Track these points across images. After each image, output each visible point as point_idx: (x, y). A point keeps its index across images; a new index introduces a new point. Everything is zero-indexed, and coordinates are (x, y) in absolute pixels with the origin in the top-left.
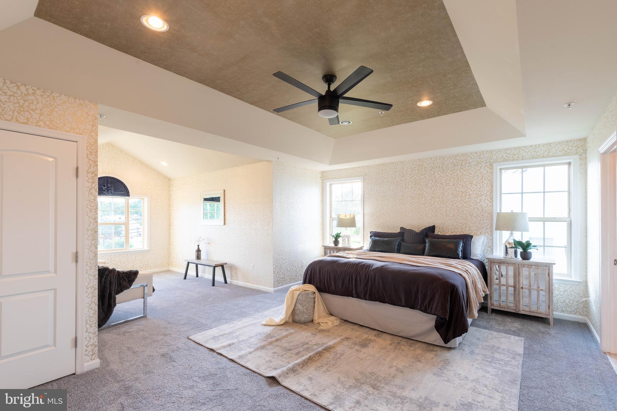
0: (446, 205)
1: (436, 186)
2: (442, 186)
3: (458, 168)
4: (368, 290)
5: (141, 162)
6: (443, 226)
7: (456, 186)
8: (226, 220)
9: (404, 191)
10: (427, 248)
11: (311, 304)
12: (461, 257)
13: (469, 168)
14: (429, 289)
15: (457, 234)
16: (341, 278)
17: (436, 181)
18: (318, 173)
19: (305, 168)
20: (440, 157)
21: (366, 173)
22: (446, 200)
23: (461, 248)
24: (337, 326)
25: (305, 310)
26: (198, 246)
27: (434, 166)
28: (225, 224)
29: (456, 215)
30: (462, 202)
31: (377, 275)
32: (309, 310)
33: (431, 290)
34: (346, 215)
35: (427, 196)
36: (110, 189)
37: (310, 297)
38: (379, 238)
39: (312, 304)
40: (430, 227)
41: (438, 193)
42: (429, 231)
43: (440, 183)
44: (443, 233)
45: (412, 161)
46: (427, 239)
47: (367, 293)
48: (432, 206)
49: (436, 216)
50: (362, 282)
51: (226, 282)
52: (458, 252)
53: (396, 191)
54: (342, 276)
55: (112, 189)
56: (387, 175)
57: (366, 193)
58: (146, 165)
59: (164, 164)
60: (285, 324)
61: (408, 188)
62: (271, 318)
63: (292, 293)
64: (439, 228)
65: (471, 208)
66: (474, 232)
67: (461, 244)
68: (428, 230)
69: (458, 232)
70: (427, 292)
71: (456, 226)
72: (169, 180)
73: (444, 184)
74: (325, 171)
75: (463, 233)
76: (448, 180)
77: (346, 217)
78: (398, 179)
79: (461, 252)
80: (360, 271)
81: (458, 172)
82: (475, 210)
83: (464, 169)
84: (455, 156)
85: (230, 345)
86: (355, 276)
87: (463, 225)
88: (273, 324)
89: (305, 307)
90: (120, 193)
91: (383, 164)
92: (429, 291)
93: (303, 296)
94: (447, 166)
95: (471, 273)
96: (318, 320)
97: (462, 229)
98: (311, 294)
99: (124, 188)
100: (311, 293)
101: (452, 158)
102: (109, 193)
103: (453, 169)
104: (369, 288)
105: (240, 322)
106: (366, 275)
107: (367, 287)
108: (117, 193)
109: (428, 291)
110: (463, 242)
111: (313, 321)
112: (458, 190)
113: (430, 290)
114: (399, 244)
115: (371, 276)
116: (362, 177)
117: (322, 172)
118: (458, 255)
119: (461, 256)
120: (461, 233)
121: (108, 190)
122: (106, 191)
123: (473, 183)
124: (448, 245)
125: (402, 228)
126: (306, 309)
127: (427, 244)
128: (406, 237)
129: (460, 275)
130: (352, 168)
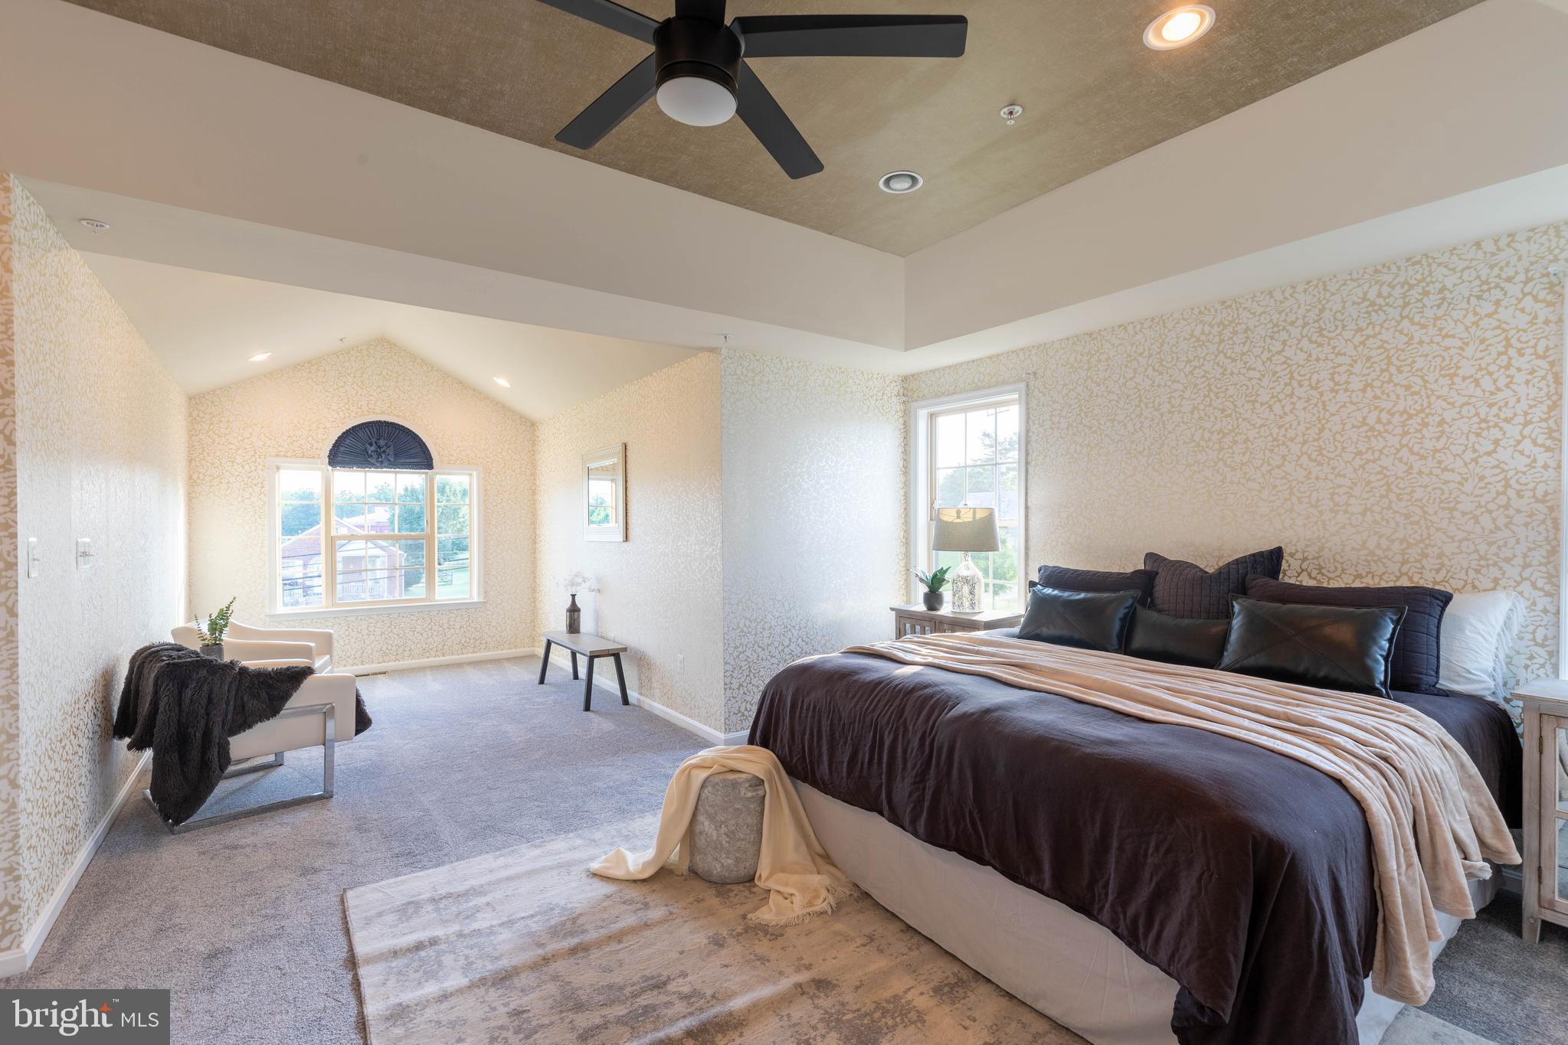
0: (1334, 468)
1: (1291, 395)
2: (1314, 393)
3: (1390, 317)
4: (924, 800)
5: (460, 382)
6: (1321, 549)
7: (1378, 392)
8: (630, 527)
9: (1164, 424)
10: (1234, 637)
11: (749, 821)
12: (1384, 684)
13: (1440, 312)
14: (1152, 845)
15: (1383, 585)
16: (849, 738)
17: (1292, 378)
18: (888, 382)
19: (840, 369)
20: (1308, 283)
21: (1034, 369)
22: (1332, 449)
23: (1385, 644)
24: (823, 913)
25: (724, 839)
26: (573, 596)
27: (1285, 321)
28: (627, 538)
29: (1377, 509)
30: (1405, 452)
31: (958, 745)
32: (739, 839)
33: (1163, 849)
34: (958, 512)
35: (1255, 438)
36: (384, 451)
37: (742, 794)
38: (1056, 592)
39: (752, 820)
40: (1261, 554)
41: (1299, 424)
42: (1254, 568)
43: (1310, 385)
44: (1319, 577)
45: (1196, 311)
46: (1239, 600)
47: (922, 811)
48: (1273, 472)
49: (1292, 510)
50: (909, 765)
51: (625, 701)
52: (1370, 662)
53: (1134, 425)
54: (853, 731)
55: (391, 451)
56: (1106, 370)
57: (1034, 438)
58: (474, 390)
59: (502, 382)
60: (661, 877)
61: (1179, 412)
62: (618, 851)
63: (687, 772)
64: (1304, 559)
65: (1447, 476)
66: (1462, 575)
67: (1386, 627)
68: (1249, 565)
69: (1385, 577)
70: (1145, 855)
71: (1379, 552)
72: (533, 424)
73: (1327, 385)
74: (913, 376)
75: (1410, 579)
76: (1342, 369)
77: (958, 517)
78: (1143, 381)
79: (1382, 662)
80: (908, 720)
81: (1386, 335)
82: (1468, 487)
83: (1416, 320)
84: (1376, 271)
85: (419, 947)
86: (891, 736)
87: (1410, 546)
88: (619, 873)
89: (723, 829)
90: (408, 461)
91: (1090, 335)
92: (1150, 851)
93: (718, 791)
94: (1339, 315)
95: (1410, 773)
96: (767, 879)
97: (1404, 562)
98: (747, 785)
99: (418, 450)
100: (747, 780)
101: (1361, 282)
102: (382, 462)
103: (1364, 325)
104: (930, 793)
105: (536, 852)
106: (923, 738)
107: (924, 788)
108: (403, 461)
109: (1146, 851)
110: (1399, 620)
111: (752, 879)
112: (1388, 405)
113: (1157, 849)
114: (1126, 615)
115: (940, 749)
116: (1023, 385)
117: (905, 379)
118: (1369, 673)
119: (1382, 678)
120: (1398, 578)
121: (379, 455)
122: (375, 456)
123: (1457, 375)
124: (1328, 630)
125: (1151, 557)
126: (726, 834)
127: (1234, 622)
128: (1161, 589)
129: (1339, 781)
130: (990, 358)
